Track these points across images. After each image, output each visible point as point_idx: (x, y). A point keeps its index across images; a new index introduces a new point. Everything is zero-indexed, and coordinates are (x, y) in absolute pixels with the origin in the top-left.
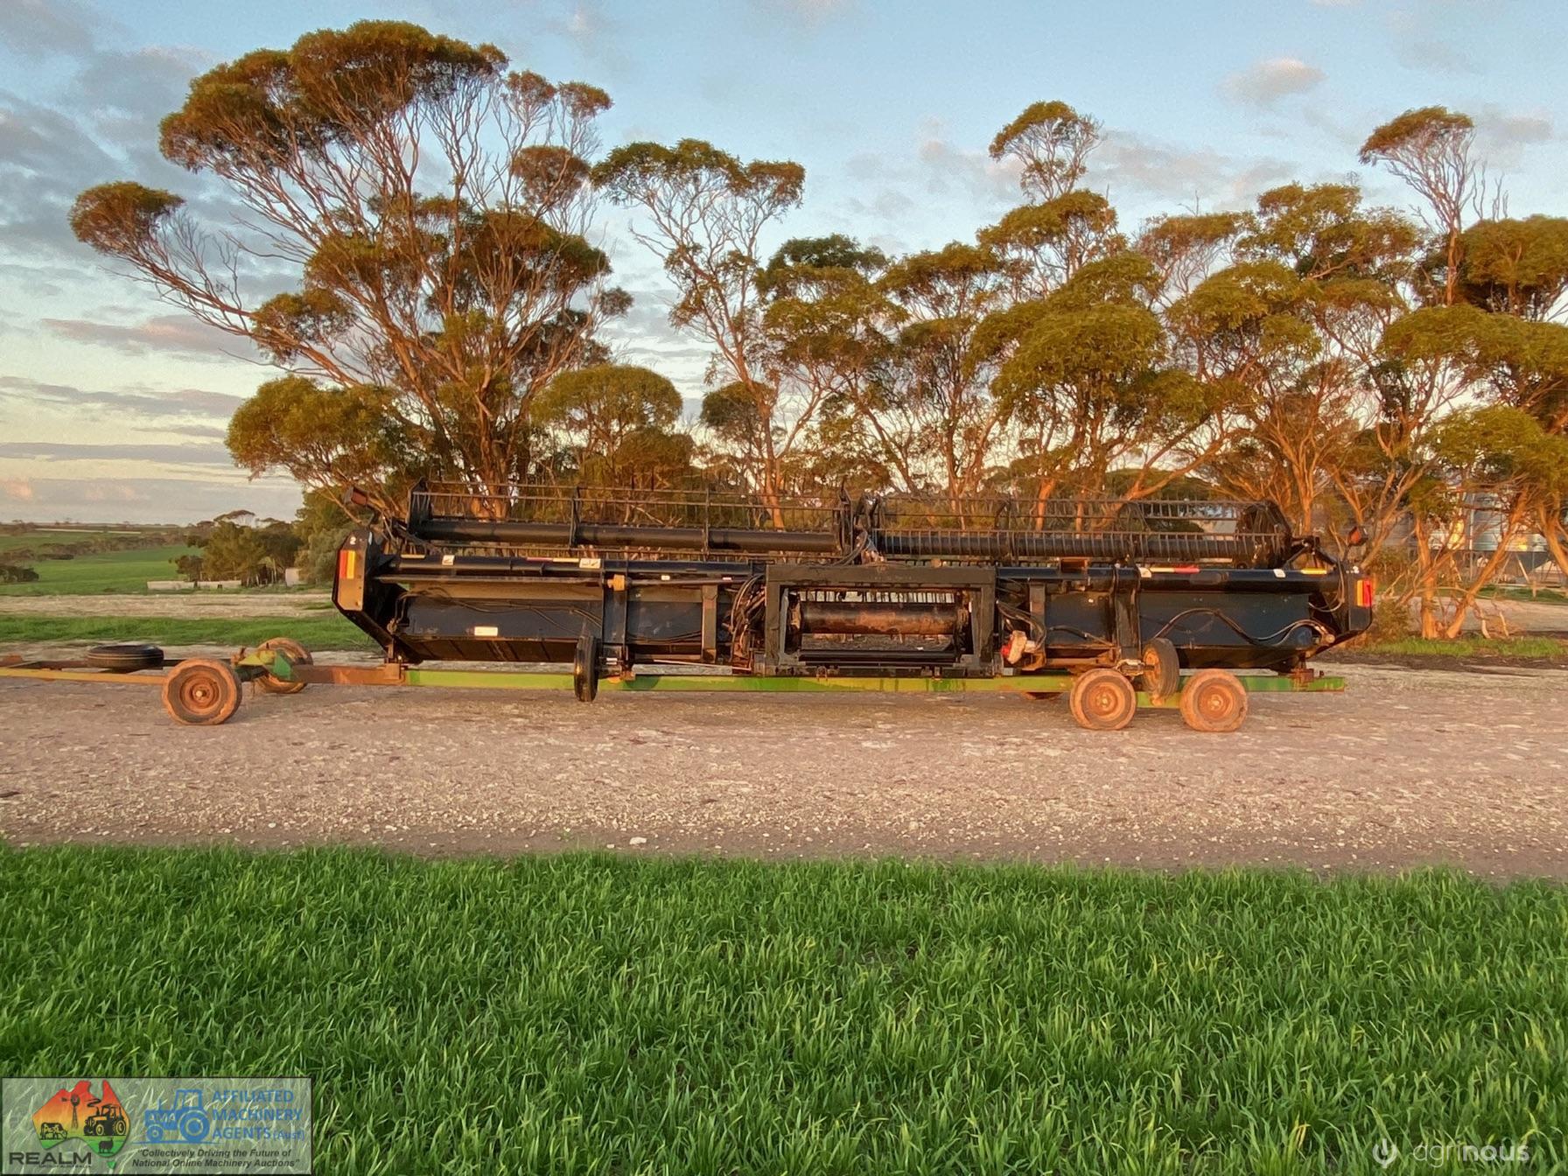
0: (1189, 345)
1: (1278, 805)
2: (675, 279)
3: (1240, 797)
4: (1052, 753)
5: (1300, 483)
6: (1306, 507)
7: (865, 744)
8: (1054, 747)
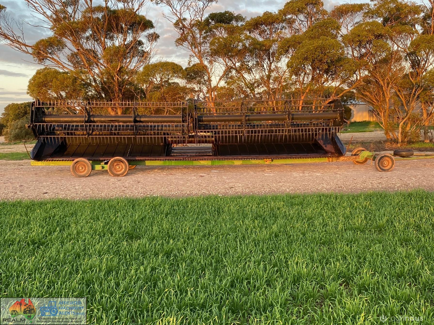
0: (348, 47)
1: (380, 183)
2: (177, 30)
3: (370, 181)
4: (317, 174)
5: (385, 93)
6: (387, 101)
7: (266, 175)
8: (318, 173)
